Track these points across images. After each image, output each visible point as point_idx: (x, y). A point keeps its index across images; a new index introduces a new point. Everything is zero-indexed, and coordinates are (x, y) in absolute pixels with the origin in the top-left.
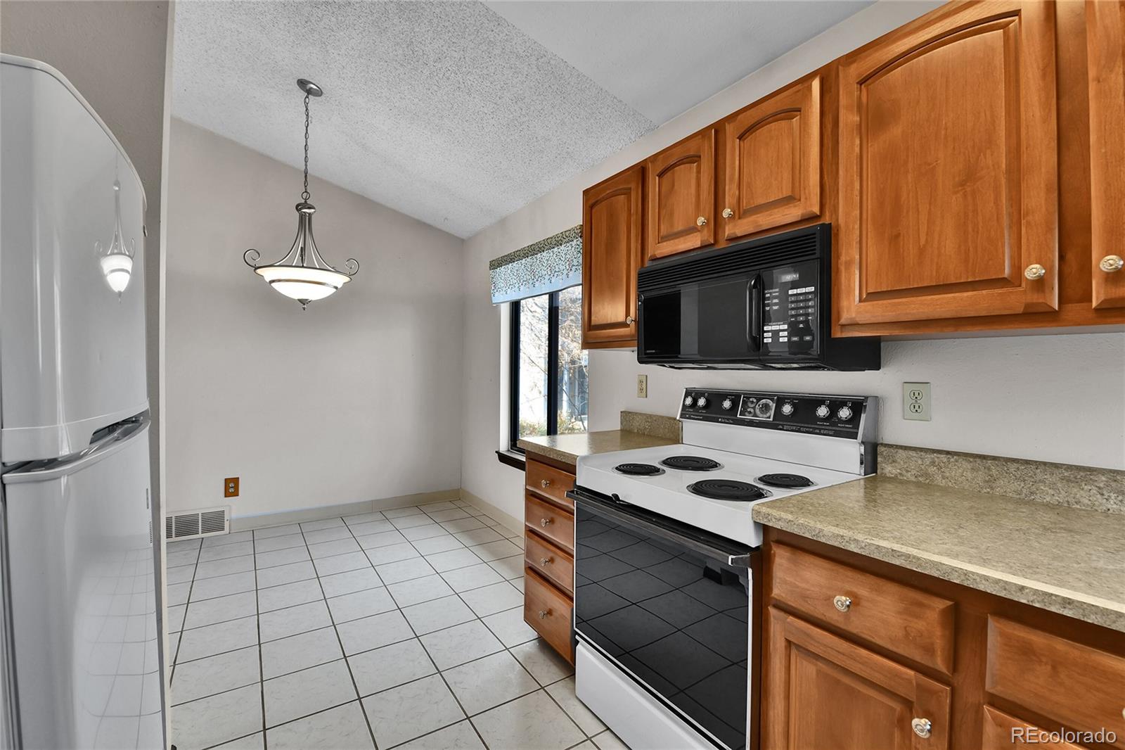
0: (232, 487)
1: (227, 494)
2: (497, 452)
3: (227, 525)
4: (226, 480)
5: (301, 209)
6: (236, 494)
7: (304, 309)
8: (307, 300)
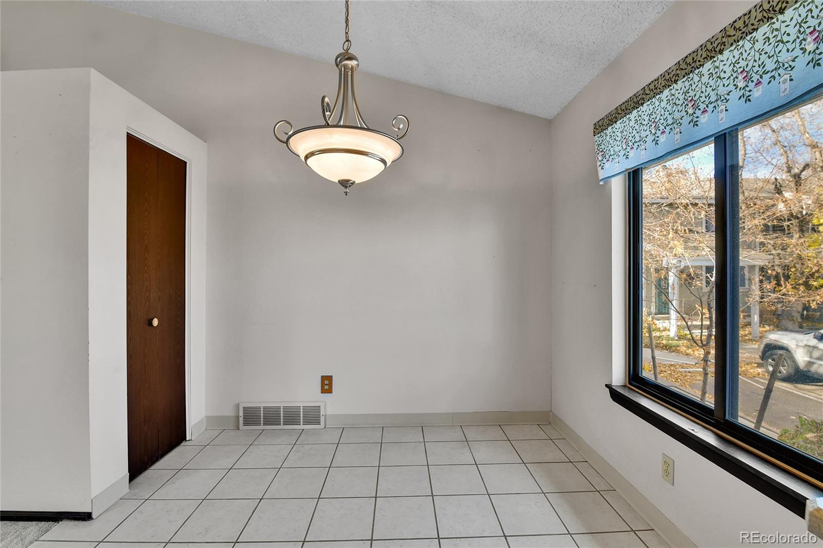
0: (327, 384)
1: (324, 391)
2: (607, 386)
3: (322, 419)
4: (322, 376)
5: (340, 62)
6: (329, 391)
7: (346, 193)
8: (348, 181)
